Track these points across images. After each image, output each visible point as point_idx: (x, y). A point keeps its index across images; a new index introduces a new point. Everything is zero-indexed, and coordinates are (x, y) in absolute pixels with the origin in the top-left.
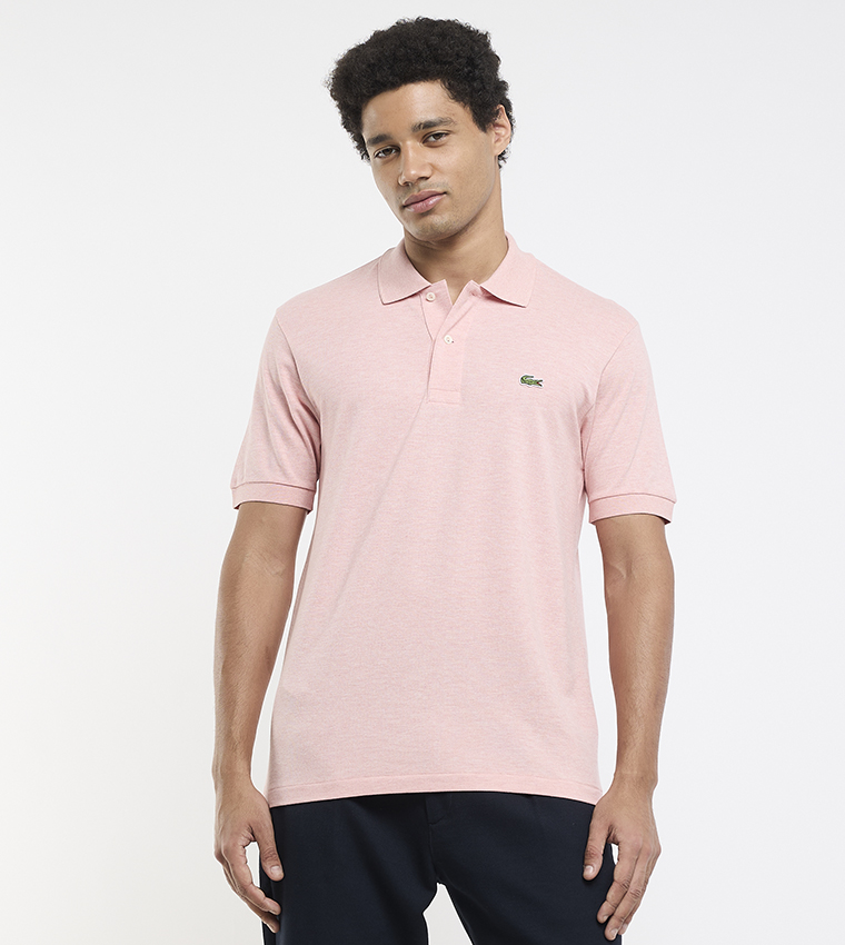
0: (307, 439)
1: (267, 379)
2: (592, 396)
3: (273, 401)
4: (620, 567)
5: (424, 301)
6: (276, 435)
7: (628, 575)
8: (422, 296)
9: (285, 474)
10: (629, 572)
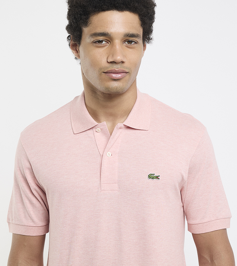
0: (42, 203)
1: (19, 173)
2: (186, 176)
3: (23, 185)
4: (207, 257)
5: (95, 132)
6: (26, 201)
7: (211, 261)
8: (94, 130)
9: (33, 221)
10: (212, 260)
